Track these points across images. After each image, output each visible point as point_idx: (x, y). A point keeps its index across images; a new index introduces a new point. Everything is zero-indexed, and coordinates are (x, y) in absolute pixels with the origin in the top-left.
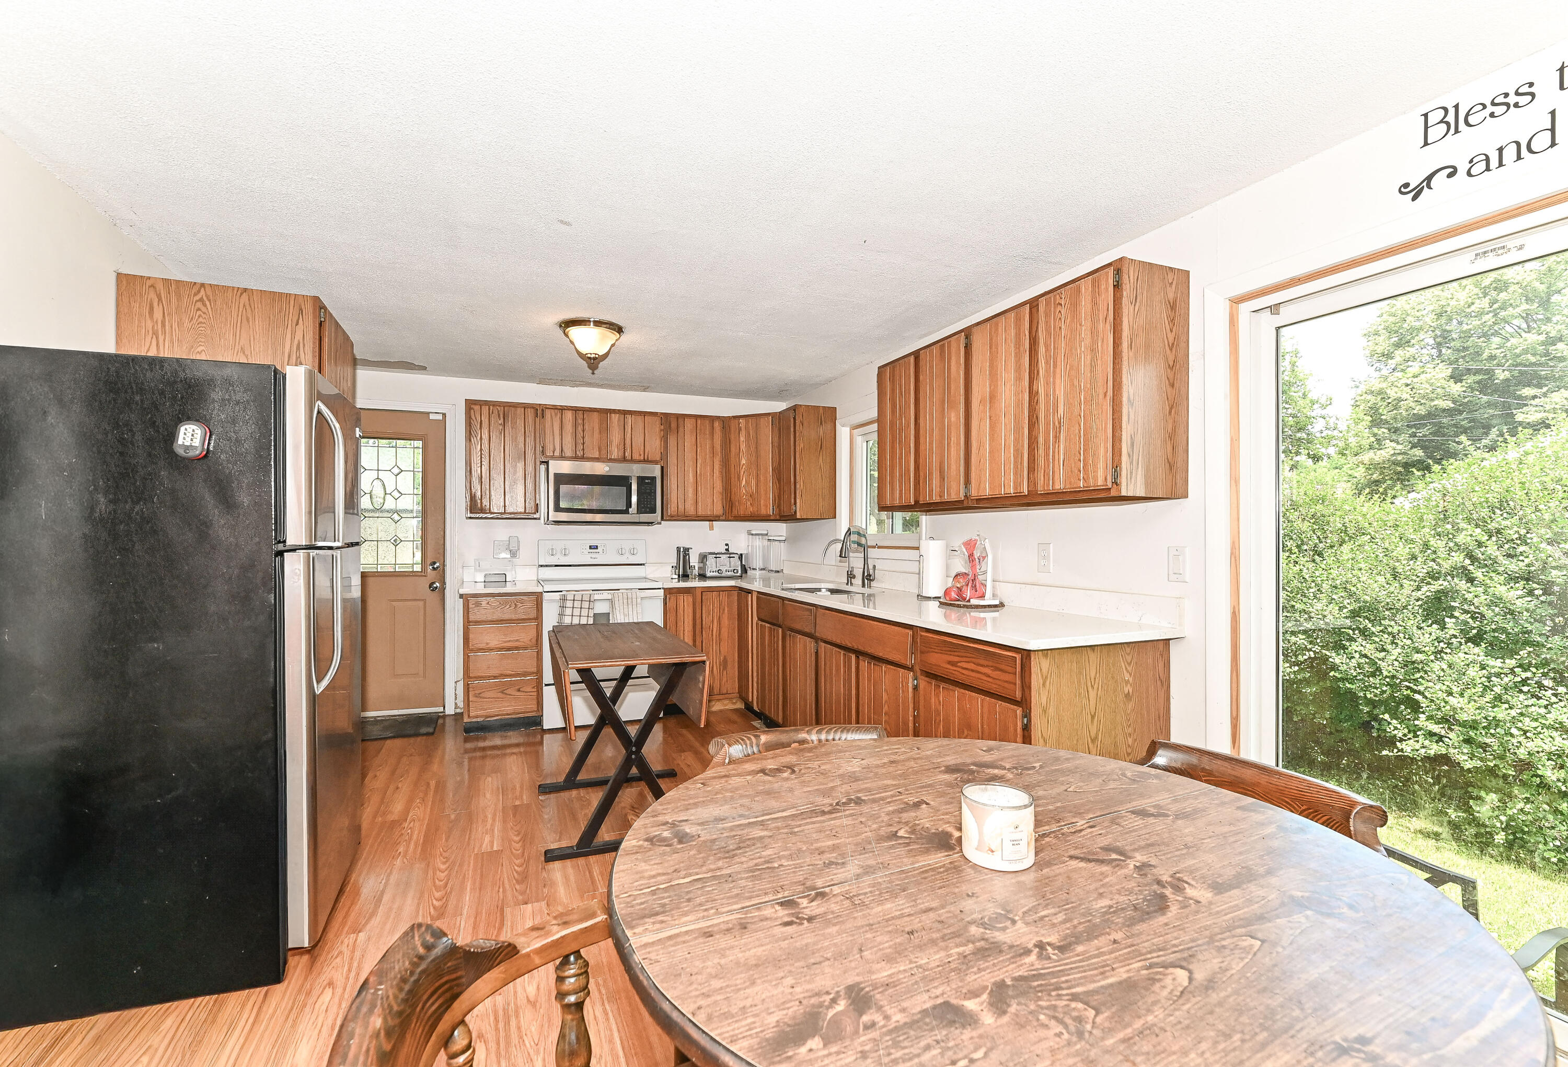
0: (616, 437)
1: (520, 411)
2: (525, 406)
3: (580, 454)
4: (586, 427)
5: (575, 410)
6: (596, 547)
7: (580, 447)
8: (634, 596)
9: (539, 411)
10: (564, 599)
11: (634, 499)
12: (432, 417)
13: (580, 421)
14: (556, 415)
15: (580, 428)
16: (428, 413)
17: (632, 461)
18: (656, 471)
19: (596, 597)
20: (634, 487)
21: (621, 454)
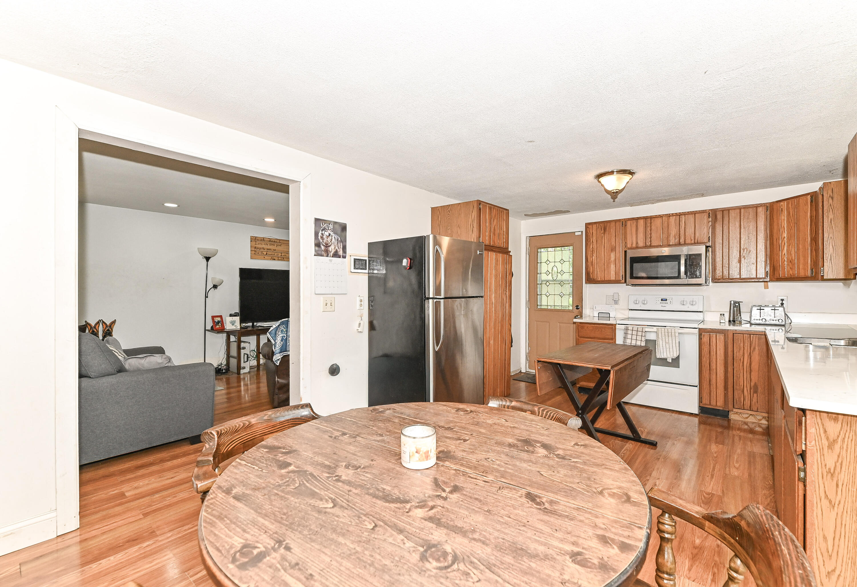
0: (673, 231)
1: (613, 224)
2: (616, 221)
3: (648, 244)
4: (653, 227)
5: (645, 218)
6: (666, 300)
7: (648, 240)
8: (673, 331)
9: (624, 223)
10: (627, 329)
11: (683, 269)
12: (576, 234)
13: (649, 225)
14: (633, 223)
15: (649, 229)
16: (575, 232)
17: (685, 244)
18: (701, 249)
19: (647, 330)
20: (683, 262)
21: (677, 240)
